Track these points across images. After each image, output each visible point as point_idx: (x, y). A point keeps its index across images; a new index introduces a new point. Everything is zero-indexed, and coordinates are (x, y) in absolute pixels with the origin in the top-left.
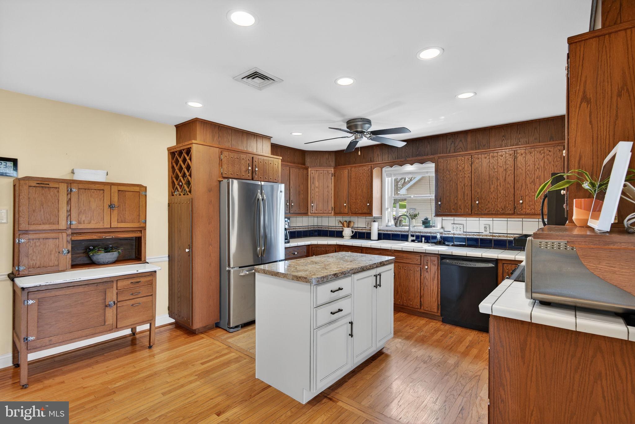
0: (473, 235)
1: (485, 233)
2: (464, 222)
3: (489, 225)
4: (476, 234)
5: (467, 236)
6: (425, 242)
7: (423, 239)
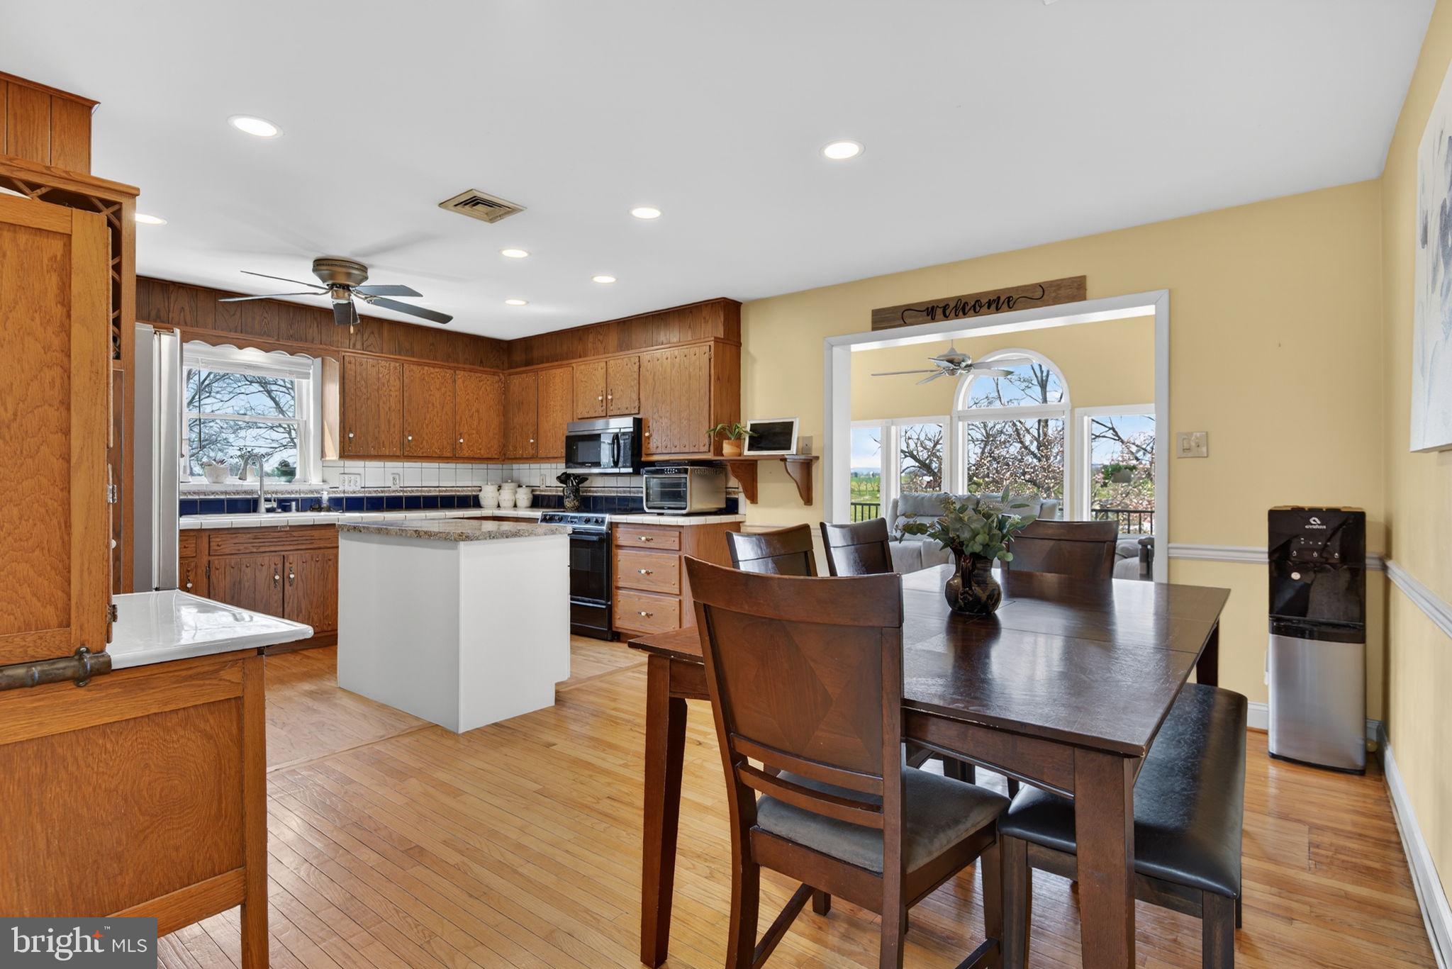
0: (375, 491)
1: (393, 488)
2: (361, 471)
3: (399, 475)
4: (379, 489)
5: (367, 495)
6: (297, 510)
7: (294, 504)
